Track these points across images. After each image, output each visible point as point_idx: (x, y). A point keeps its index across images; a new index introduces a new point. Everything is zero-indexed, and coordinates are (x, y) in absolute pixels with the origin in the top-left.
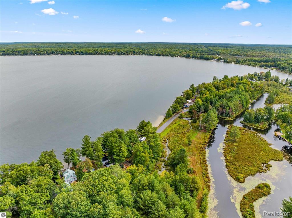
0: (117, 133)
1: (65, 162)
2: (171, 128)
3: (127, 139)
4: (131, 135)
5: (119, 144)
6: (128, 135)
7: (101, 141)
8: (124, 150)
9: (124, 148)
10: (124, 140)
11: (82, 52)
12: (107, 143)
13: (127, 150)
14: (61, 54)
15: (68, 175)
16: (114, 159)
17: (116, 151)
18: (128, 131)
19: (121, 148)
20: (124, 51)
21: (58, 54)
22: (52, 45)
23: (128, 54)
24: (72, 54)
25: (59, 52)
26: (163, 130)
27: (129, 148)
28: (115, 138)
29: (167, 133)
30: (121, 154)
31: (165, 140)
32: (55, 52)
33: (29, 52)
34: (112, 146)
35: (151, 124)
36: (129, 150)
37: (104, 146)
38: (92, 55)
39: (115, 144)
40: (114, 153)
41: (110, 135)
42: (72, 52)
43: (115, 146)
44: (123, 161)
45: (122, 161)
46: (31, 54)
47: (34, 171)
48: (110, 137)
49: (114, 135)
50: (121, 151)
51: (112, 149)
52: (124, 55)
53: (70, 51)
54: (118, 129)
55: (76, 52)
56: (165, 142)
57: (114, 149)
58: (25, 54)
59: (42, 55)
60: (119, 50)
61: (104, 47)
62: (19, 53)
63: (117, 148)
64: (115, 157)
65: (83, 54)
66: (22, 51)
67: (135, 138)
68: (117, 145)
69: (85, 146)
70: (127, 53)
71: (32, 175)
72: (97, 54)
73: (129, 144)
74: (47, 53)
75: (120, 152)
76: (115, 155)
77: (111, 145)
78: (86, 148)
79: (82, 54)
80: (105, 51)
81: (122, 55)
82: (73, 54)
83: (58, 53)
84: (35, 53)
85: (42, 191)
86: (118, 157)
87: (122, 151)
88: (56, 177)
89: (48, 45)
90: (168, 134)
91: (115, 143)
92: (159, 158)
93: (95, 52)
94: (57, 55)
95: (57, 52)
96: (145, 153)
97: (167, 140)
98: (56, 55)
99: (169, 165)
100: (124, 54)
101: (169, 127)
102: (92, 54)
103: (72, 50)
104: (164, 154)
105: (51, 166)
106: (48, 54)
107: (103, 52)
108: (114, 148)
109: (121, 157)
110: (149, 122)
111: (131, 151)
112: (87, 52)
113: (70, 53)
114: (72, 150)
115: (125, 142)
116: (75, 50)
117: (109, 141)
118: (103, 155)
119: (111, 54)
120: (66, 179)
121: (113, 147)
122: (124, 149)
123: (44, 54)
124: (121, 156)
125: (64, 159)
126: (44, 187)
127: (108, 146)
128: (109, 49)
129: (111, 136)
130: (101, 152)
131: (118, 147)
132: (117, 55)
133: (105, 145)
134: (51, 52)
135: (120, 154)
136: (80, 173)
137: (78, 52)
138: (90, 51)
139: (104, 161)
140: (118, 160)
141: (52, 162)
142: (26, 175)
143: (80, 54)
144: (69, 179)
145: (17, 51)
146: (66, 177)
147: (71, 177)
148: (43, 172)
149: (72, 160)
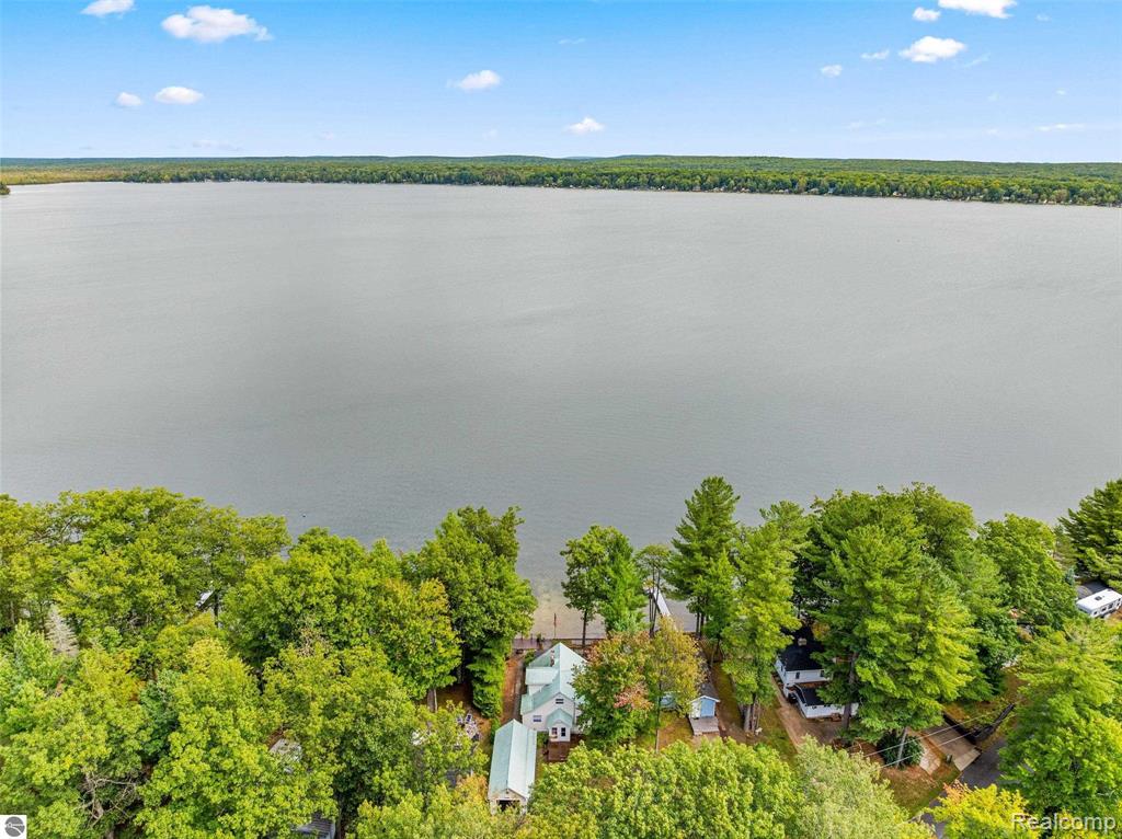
0: (921, 518)
1: (569, 601)
3: (987, 572)
4: (1025, 549)
5: (919, 590)
6: (1001, 550)
7: (798, 535)
8: (948, 642)
9: (954, 631)
10: (961, 575)
11: (832, 186)
12: (837, 559)
13: (973, 652)
14: (753, 191)
15: (547, 687)
16: (859, 684)
17: (882, 636)
18: (1003, 521)
19: (930, 627)
20: (1022, 187)
21: (739, 189)
23: (1037, 201)
24: (790, 192)
25: (746, 181)
27: (990, 638)
28: (899, 544)
30: (918, 665)
32: (732, 182)
33: (644, 178)
34: (863, 588)
36: (984, 652)
37: (808, 571)
38: (870, 196)
39: (891, 584)
40: (866, 641)
41: (866, 515)
42: (794, 183)
43: (887, 592)
44: (927, 718)
45: (916, 715)
46: (651, 184)
47: (352, 599)
48: (865, 522)
49: (894, 522)
50: (922, 646)
51: (859, 612)
52: (1019, 202)
53: (787, 178)
54: (929, 489)
55: (808, 184)
57: (873, 614)
58: (630, 186)
59: (684, 190)
62: (613, 180)
63: (902, 617)
64: (866, 672)
65: (836, 193)
66: (625, 173)
67: (1051, 578)
68: (899, 596)
69: (696, 545)
70: (1034, 195)
71: (331, 616)
72: (895, 194)
73: (994, 610)
74: (701, 183)
75: (918, 654)
76: (872, 657)
77: (861, 581)
78: (698, 556)
79: (831, 191)
80: (930, 183)
81: (1009, 201)
82: (796, 190)
83: (740, 184)
84: (663, 183)
86: (888, 683)
87: (932, 649)
88: (483, 672)
91: (889, 573)
93: (888, 185)
94: (735, 191)
95: (739, 181)
98: (734, 194)
100: (1021, 198)
102: (871, 193)
103: (794, 177)
105: (454, 604)
106: (704, 188)
107: (923, 185)
108: (878, 608)
109: (915, 687)
111: (999, 665)
112: (853, 186)
113: (785, 186)
114: (617, 545)
115: (964, 588)
116: (809, 175)
117: (854, 546)
118: (785, 631)
119: (956, 198)
120: (530, 704)
121: (869, 595)
122: (951, 637)
123: (691, 188)
124: (916, 678)
125: (567, 580)
127: (838, 582)
129: (874, 517)
130: (777, 608)
131: (911, 606)
132: (985, 200)
133: (821, 567)
134: (717, 179)
135: (912, 666)
136: (600, 706)
137: (815, 184)
138: (865, 183)
139: (789, 669)
140: (889, 704)
141: (464, 576)
142: (298, 608)
143: (821, 193)
144: (547, 709)
145: (606, 175)
146: (532, 691)
147: (560, 701)
148: (398, 621)
149: (604, 598)
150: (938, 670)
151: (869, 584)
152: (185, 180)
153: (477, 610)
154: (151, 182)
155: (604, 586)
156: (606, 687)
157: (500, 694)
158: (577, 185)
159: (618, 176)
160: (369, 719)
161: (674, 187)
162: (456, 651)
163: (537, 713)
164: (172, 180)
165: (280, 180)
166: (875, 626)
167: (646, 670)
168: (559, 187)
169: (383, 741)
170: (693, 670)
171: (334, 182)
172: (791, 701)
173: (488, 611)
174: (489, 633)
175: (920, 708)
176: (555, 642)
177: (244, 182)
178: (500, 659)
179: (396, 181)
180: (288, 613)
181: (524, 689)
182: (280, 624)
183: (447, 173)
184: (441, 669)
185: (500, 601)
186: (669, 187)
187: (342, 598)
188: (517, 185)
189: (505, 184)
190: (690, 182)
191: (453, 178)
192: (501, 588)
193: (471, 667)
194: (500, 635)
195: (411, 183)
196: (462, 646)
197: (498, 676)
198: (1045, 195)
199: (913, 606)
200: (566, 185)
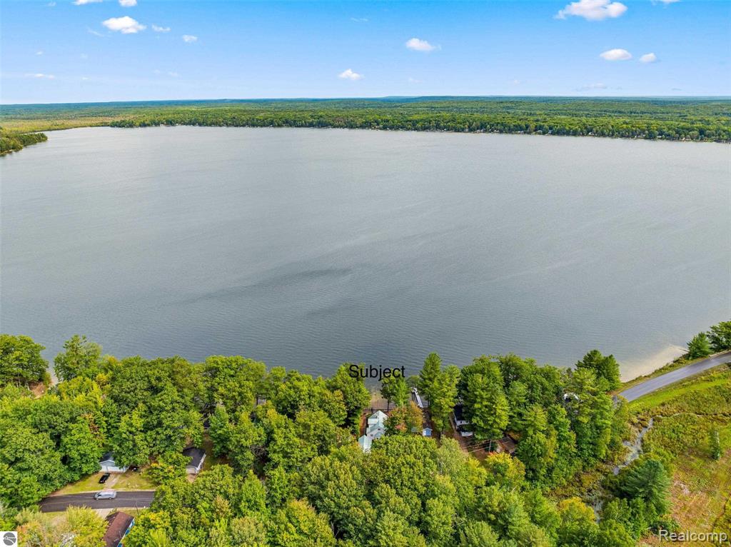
1: (382, 396)
2: (683, 391)
3: (520, 389)
5: (491, 395)
8: (500, 411)
11: (551, 128)
14: (501, 132)
15: (375, 425)
16: (475, 425)
17: (480, 409)
19: (495, 406)
20: (669, 129)
21: (492, 131)
22: (489, 106)
23: (679, 139)
24: (525, 133)
25: (497, 125)
26: (655, 389)
29: (661, 402)
30: (491, 418)
31: (643, 420)
32: (488, 126)
33: (433, 123)
35: (618, 365)
39: (482, 393)
40: (475, 411)
42: (527, 127)
43: (481, 395)
44: (497, 436)
45: (493, 434)
46: (438, 127)
47: (314, 396)
50: (492, 412)
52: (667, 139)
53: (523, 124)
55: (536, 127)
56: (642, 425)
57: (477, 402)
58: (424, 129)
59: (458, 131)
60: (655, 124)
61: (620, 112)
62: (414, 125)
63: (485, 403)
65: (553, 134)
66: (422, 120)
68: (484, 397)
69: (426, 377)
70: (677, 135)
71: (308, 402)
72: (590, 134)
74: (469, 127)
75: (491, 415)
76: (477, 415)
78: (427, 381)
79: (550, 132)
80: (612, 126)
81: (661, 138)
82: (528, 131)
83: (493, 127)
84: (445, 127)
85: (307, 439)
87: (495, 413)
88: (354, 420)
89: (480, 105)
90: (663, 404)
92: (592, 460)
93: (586, 128)
94: (490, 132)
95: (493, 125)
96: (548, 435)
97: (651, 420)
98: (490, 134)
99: (614, 488)
100: (669, 137)
101: (681, 384)
102: (575, 134)
103: (527, 122)
104: (616, 456)
105: (345, 398)
106: (471, 130)
107: (607, 128)
108: (478, 400)
109: (491, 425)
110: (609, 360)
112: (564, 129)
113: (521, 129)
115: (511, 393)
116: (537, 121)
117: (471, 381)
119: (628, 137)
120: (369, 430)
121: (476, 396)
122: (501, 409)
123: (462, 130)
124: (490, 422)
125: (382, 389)
126: (312, 432)
128: (628, 121)
131: (488, 400)
132: (646, 138)
134: (479, 124)
135: (489, 418)
136: (391, 429)
137: (541, 127)
138: (572, 127)
139: (458, 420)
140: (484, 431)
141: (348, 389)
142: (298, 400)
143: (544, 133)
144: (374, 432)
145: (410, 121)
146: (370, 426)
147: (379, 429)
148: (328, 403)
149: (395, 395)
150: (498, 420)
151: (475, 393)
152: (149, 125)
153: (352, 400)
154: (128, 127)
155: (395, 391)
156: (393, 424)
157: (359, 428)
158: (392, 128)
159: (417, 122)
160: (325, 432)
161: (452, 129)
162: (346, 413)
163: (372, 433)
164: (140, 126)
165: (207, 125)
166: (477, 406)
167: (405, 419)
168: (380, 129)
169: (329, 437)
170: (420, 419)
171: (241, 126)
172: (458, 431)
173: (356, 400)
174: (356, 407)
175: (494, 432)
176: (377, 410)
177: (185, 126)
178: (359, 416)
179: (279, 126)
180: (294, 401)
181: (367, 426)
182: (291, 405)
183: (311, 121)
184: (341, 419)
185: (360, 397)
186: (449, 129)
187: (311, 396)
188: (355, 128)
189: (346, 127)
190: (462, 126)
191: (314, 123)
192: (359, 392)
193: (350, 418)
194: (360, 408)
195: (288, 126)
196: (348, 411)
197: (359, 421)
198: (683, 135)
199: (490, 400)
200: (385, 128)
